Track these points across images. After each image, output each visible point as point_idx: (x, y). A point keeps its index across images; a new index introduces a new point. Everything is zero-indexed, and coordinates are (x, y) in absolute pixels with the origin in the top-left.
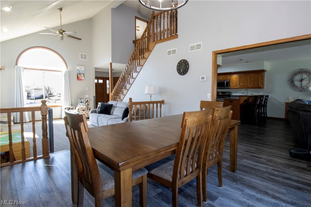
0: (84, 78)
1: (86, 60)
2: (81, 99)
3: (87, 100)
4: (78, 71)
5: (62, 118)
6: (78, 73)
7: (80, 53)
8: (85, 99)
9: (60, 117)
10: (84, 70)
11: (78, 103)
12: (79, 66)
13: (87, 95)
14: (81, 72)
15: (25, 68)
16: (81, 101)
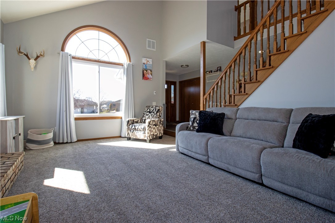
0: (151, 77)
1: (155, 50)
2: (149, 107)
3: (158, 108)
4: (144, 65)
5: (123, 136)
6: (143, 68)
7: (147, 39)
8: (155, 108)
9: (118, 135)
10: (152, 65)
11: (144, 114)
12: (145, 59)
13: (155, 103)
14: (148, 68)
15: (73, 58)
16: (148, 110)
